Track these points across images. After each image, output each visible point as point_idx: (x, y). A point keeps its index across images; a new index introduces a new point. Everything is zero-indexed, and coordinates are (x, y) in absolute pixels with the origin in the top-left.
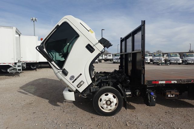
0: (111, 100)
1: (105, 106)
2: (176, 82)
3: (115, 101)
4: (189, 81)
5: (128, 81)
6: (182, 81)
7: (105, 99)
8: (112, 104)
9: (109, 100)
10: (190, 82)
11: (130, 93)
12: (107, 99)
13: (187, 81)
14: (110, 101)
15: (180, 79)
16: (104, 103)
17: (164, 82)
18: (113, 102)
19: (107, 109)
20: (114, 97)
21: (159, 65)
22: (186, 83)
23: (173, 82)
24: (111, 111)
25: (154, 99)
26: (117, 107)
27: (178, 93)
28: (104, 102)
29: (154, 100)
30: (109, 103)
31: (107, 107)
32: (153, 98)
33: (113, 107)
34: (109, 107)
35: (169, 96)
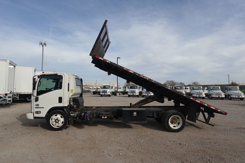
0: (59, 119)
1: (54, 123)
3: (62, 120)
8: (59, 122)
9: (57, 119)
19: (55, 126)
20: (61, 117)
24: (59, 127)
25: (88, 119)
26: (63, 124)
28: (54, 120)
29: (89, 119)
30: (57, 121)
31: (55, 124)
32: (88, 118)
33: (60, 124)
34: (57, 124)
35: (103, 118)
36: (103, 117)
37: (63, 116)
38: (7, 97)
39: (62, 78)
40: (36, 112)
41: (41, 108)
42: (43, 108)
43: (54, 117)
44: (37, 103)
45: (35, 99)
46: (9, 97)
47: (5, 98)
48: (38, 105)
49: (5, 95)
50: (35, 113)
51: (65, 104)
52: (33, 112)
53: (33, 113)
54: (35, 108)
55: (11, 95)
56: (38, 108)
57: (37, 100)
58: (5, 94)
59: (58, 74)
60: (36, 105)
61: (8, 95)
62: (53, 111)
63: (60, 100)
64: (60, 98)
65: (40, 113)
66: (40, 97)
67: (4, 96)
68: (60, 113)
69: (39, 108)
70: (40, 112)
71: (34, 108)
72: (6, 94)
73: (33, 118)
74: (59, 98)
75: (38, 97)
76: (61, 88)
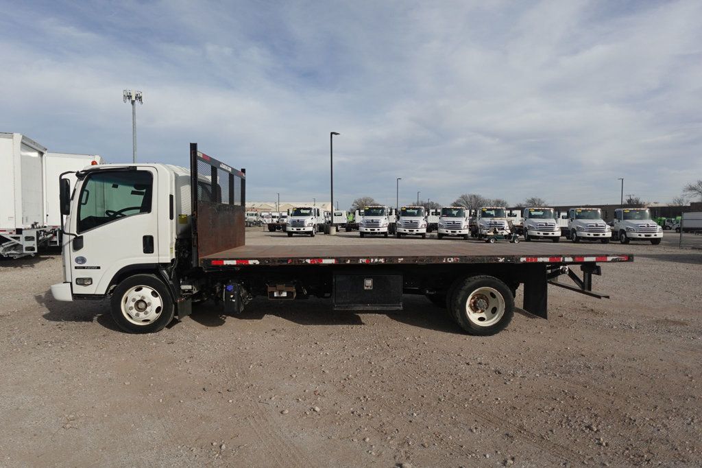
0: (146, 300)
1: (134, 312)
2: (257, 262)
3: (157, 302)
4: (283, 261)
6: (269, 261)
7: (133, 298)
8: (148, 309)
9: (142, 301)
10: (286, 264)
11: (190, 287)
12: (138, 298)
13: (279, 261)
14: (144, 302)
16: (130, 306)
18: (151, 305)
19: (137, 319)
20: (154, 294)
22: (277, 264)
23: (251, 262)
24: (148, 323)
25: (233, 298)
26: (159, 314)
28: (132, 304)
29: (234, 301)
30: (142, 305)
31: (137, 315)
32: (232, 296)
33: (152, 315)
34: (142, 314)
36: (276, 295)
37: (158, 290)
38: (22, 237)
39: (152, 179)
40: (77, 279)
41: (91, 268)
42: (99, 268)
43: (132, 294)
44: (80, 253)
45: (71, 243)
46: (28, 239)
47: (17, 242)
48: (83, 260)
49: (17, 233)
50: (77, 283)
51: (165, 256)
52: (69, 279)
53: (71, 283)
54: (76, 268)
55: (33, 233)
56: (84, 268)
57: (78, 243)
58: (17, 229)
59: (138, 169)
60: (77, 260)
61: (25, 234)
62: (127, 277)
63: (148, 245)
64: (148, 239)
65: (91, 283)
66: (87, 235)
67: (14, 235)
68: (149, 283)
69: (87, 268)
70: (90, 279)
71: (73, 268)
72: (19, 231)
73: (69, 298)
74: (145, 238)
75: (82, 237)
76: (148, 209)
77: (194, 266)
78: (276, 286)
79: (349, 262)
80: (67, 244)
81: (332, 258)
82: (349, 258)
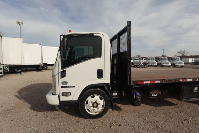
1: (92, 108)
2: (159, 82)
3: (102, 103)
4: (171, 81)
5: (114, 82)
6: (164, 81)
7: (91, 101)
8: (99, 106)
10: (171, 82)
11: (116, 94)
12: (94, 101)
13: (169, 81)
14: (97, 103)
15: (163, 79)
16: (90, 105)
17: (149, 82)
18: (100, 104)
19: (94, 112)
20: (101, 98)
21: (139, 67)
22: (168, 82)
23: (156, 82)
24: (98, 113)
25: (139, 99)
26: (103, 109)
27: (160, 93)
28: (91, 105)
29: (140, 100)
30: (95, 105)
31: (93, 110)
32: (139, 98)
33: (100, 108)
34: (96, 109)
35: (152, 96)
39: (101, 40)
40: (62, 93)
41: (70, 87)
42: (74, 87)
43: (90, 99)
44: (64, 79)
45: (59, 74)
48: (66, 83)
50: (62, 95)
51: (107, 79)
52: (58, 93)
53: (59, 96)
54: (62, 87)
56: (66, 87)
57: (63, 74)
59: (94, 35)
60: (63, 83)
62: (89, 91)
63: (100, 74)
64: (100, 71)
65: (70, 95)
66: (68, 70)
68: (98, 93)
69: (68, 87)
70: (70, 93)
71: (60, 87)
73: (58, 103)
74: (98, 71)
75: (66, 70)
76: (100, 56)
77: (128, 84)
78: (154, 92)
79: (197, 80)
80: (57, 74)
81: (191, 79)
82: (197, 78)
